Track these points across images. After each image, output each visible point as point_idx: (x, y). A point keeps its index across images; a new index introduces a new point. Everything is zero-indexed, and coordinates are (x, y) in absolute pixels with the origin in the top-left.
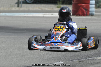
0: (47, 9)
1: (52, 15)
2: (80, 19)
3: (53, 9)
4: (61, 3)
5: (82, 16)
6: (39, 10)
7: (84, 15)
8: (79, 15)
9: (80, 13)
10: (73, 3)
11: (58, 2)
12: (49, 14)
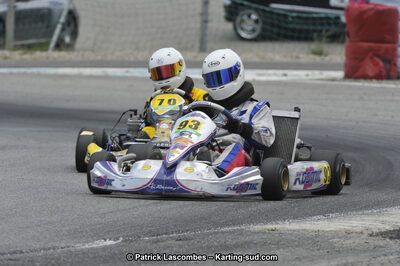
0: (278, 58)
1: (285, 75)
3: (297, 57)
4: (324, 39)
5: (374, 81)
6: (256, 59)
7: (379, 77)
8: (365, 77)
9: (370, 70)
10: (347, 39)
11: (315, 35)
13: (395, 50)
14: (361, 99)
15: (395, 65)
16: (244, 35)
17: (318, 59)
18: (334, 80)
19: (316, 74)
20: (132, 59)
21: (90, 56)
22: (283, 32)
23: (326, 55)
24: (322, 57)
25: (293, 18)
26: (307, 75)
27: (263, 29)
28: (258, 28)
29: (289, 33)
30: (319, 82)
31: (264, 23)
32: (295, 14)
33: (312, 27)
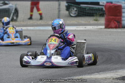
0: (83, 22)
1: (85, 28)
2: (110, 31)
3: (89, 22)
4: (98, 16)
5: (114, 29)
6: (76, 23)
7: (116, 27)
8: (112, 28)
9: (113, 25)
11: (95, 14)
12: (82, 28)
13: (121, 19)
14: (110, 35)
15: (121, 23)
16: (72, 15)
17: (96, 22)
18: (101, 29)
19: (95, 27)
20: (36, 24)
21: (22, 23)
22: (84, 14)
23: (99, 21)
24: (98, 21)
25: (88, 9)
26: (93, 28)
27: (78, 13)
28: (77, 12)
29: (87, 14)
30: (97, 30)
31: (79, 11)
32: (88, 8)
33: (94, 12)
